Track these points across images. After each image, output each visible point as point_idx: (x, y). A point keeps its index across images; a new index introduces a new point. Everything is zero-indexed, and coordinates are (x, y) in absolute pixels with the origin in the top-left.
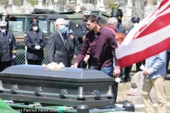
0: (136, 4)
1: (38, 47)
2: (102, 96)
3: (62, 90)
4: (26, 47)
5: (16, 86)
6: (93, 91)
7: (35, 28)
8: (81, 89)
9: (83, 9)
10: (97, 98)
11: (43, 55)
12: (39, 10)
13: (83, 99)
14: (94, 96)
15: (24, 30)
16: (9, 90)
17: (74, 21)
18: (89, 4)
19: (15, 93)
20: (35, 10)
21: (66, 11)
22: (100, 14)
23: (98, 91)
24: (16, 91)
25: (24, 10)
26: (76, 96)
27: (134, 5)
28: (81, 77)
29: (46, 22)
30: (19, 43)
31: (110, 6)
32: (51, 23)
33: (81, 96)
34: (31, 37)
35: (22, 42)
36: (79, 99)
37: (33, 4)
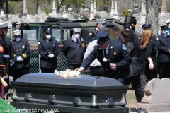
0: (150, 11)
1: (51, 55)
2: (116, 103)
3: (76, 98)
4: (40, 56)
5: (30, 95)
6: (106, 99)
7: (49, 37)
8: (95, 97)
9: (97, 17)
10: (110, 106)
11: (57, 64)
12: (53, 18)
13: (97, 107)
14: (108, 104)
15: (37, 39)
16: (23, 99)
17: (87, 29)
18: (103, 12)
19: (29, 101)
20: (48, 18)
21: (79, 19)
22: (113, 22)
23: (111, 99)
24: (30, 99)
25: (38, 18)
26: (89, 104)
27: (148, 12)
28: (95, 85)
29: (59, 30)
30: (33, 51)
31: (124, 13)
32: (65, 31)
33: (94, 104)
34: (45, 45)
35: (36, 51)
36: (93, 107)
37: (47, 12)
